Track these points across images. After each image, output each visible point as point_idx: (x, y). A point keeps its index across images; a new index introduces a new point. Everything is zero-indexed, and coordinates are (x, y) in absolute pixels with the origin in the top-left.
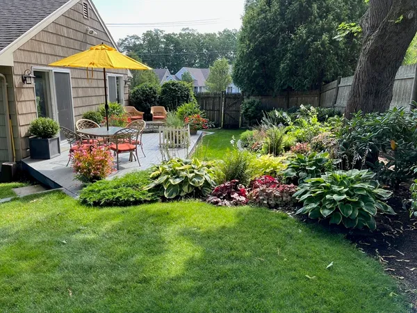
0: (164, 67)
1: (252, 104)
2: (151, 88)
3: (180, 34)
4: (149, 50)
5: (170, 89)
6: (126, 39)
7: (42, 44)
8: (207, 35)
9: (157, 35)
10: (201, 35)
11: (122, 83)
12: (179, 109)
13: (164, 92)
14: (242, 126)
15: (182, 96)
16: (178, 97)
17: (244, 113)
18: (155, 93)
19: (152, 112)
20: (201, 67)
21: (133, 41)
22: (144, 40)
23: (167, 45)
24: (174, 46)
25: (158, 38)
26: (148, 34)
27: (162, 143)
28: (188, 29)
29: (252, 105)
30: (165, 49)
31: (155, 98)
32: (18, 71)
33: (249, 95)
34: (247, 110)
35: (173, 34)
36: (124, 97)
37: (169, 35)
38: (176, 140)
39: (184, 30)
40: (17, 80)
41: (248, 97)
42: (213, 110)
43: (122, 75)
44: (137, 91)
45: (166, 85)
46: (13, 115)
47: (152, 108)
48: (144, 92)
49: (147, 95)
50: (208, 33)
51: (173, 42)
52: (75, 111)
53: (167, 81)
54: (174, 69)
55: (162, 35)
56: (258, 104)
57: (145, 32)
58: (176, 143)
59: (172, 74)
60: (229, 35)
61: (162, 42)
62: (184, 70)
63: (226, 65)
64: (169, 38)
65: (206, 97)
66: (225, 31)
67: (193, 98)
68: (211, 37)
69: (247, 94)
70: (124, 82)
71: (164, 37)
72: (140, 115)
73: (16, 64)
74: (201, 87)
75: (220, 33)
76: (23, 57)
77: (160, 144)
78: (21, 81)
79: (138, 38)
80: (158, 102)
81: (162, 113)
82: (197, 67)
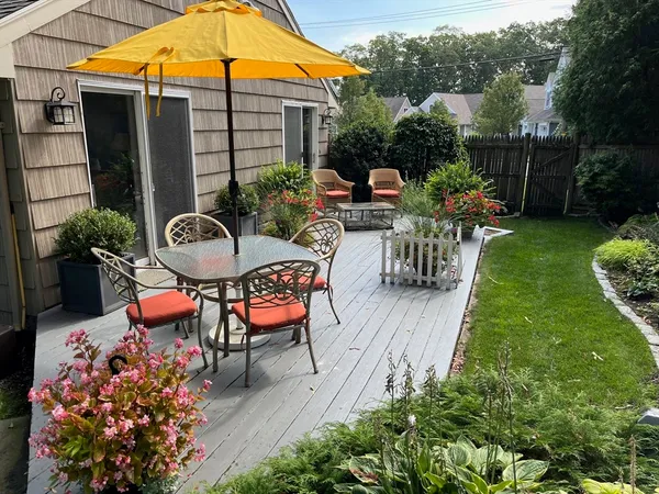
0: (400, 94)
1: (608, 164)
2: (373, 130)
3: (432, 38)
4: (377, 68)
5: (414, 131)
6: (343, 52)
7: (111, 26)
8: (479, 36)
9: (392, 41)
10: (469, 37)
11: (316, 122)
12: (433, 178)
13: (400, 138)
14: (571, 210)
15: (437, 147)
16: (429, 148)
17: (587, 184)
18: (381, 140)
19: (371, 182)
20: (465, 91)
21: (354, 53)
22: (371, 52)
23: (407, 57)
24: (420, 59)
25: (393, 46)
26: (379, 41)
27: (388, 270)
28: (446, 27)
29: (610, 168)
30: (404, 63)
31: (380, 150)
32: (30, 91)
33: (595, 143)
34: (594, 177)
35: (420, 38)
36: (318, 148)
37: (412, 40)
38: (425, 266)
39: (439, 29)
40: (26, 116)
41: (592, 148)
42: (505, 175)
43: (316, 105)
44: (345, 135)
45: (405, 123)
46: (17, 204)
47: (372, 172)
48: (358, 137)
49: (365, 144)
50: (481, 32)
51: (418, 53)
52: (200, 184)
53: (408, 114)
54: (418, 97)
55: (401, 42)
56: (627, 166)
57: (374, 39)
58: (424, 273)
59: (413, 105)
60: (520, 34)
61: (400, 53)
62: (434, 98)
63: (516, 84)
64: (412, 46)
65: (488, 147)
66: (512, 27)
67: (462, 149)
68: (486, 39)
69: (590, 139)
70: (319, 119)
71: (404, 45)
72: (346, 189)
73: (25, 73)
74: (462, 127)
75: (502, 31)
76: (48, 55)
77: (383, 275)
78: (41, 116)
79: (361, 49)
80: (385, 159)
81: (391, 184)
82: (457, 92)
